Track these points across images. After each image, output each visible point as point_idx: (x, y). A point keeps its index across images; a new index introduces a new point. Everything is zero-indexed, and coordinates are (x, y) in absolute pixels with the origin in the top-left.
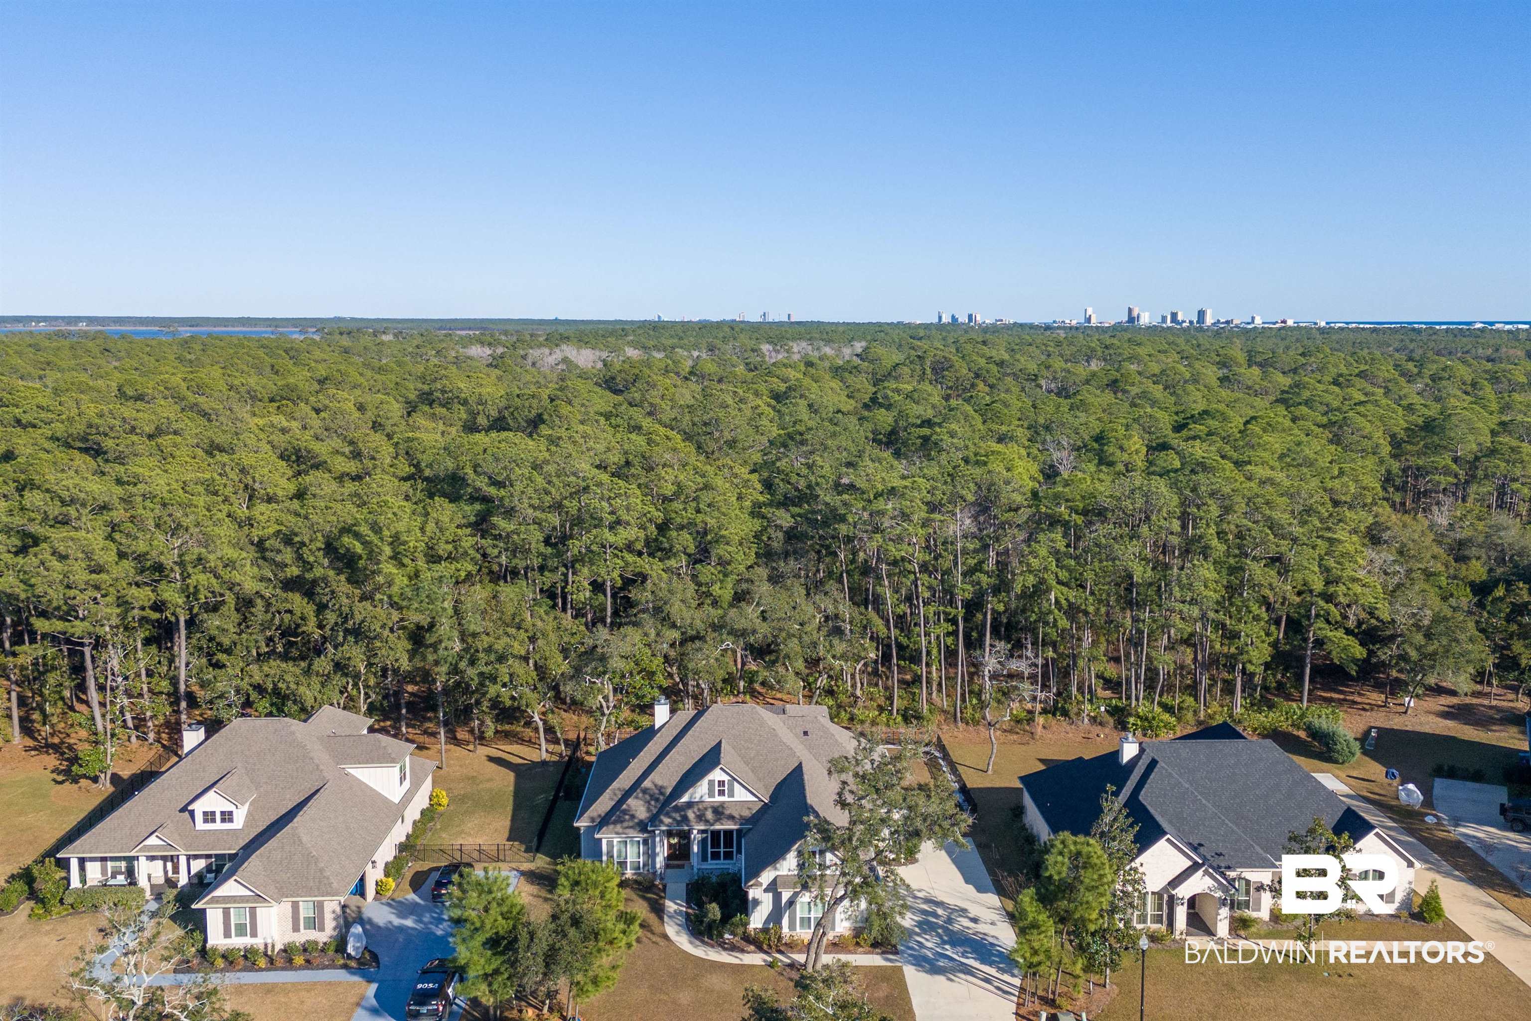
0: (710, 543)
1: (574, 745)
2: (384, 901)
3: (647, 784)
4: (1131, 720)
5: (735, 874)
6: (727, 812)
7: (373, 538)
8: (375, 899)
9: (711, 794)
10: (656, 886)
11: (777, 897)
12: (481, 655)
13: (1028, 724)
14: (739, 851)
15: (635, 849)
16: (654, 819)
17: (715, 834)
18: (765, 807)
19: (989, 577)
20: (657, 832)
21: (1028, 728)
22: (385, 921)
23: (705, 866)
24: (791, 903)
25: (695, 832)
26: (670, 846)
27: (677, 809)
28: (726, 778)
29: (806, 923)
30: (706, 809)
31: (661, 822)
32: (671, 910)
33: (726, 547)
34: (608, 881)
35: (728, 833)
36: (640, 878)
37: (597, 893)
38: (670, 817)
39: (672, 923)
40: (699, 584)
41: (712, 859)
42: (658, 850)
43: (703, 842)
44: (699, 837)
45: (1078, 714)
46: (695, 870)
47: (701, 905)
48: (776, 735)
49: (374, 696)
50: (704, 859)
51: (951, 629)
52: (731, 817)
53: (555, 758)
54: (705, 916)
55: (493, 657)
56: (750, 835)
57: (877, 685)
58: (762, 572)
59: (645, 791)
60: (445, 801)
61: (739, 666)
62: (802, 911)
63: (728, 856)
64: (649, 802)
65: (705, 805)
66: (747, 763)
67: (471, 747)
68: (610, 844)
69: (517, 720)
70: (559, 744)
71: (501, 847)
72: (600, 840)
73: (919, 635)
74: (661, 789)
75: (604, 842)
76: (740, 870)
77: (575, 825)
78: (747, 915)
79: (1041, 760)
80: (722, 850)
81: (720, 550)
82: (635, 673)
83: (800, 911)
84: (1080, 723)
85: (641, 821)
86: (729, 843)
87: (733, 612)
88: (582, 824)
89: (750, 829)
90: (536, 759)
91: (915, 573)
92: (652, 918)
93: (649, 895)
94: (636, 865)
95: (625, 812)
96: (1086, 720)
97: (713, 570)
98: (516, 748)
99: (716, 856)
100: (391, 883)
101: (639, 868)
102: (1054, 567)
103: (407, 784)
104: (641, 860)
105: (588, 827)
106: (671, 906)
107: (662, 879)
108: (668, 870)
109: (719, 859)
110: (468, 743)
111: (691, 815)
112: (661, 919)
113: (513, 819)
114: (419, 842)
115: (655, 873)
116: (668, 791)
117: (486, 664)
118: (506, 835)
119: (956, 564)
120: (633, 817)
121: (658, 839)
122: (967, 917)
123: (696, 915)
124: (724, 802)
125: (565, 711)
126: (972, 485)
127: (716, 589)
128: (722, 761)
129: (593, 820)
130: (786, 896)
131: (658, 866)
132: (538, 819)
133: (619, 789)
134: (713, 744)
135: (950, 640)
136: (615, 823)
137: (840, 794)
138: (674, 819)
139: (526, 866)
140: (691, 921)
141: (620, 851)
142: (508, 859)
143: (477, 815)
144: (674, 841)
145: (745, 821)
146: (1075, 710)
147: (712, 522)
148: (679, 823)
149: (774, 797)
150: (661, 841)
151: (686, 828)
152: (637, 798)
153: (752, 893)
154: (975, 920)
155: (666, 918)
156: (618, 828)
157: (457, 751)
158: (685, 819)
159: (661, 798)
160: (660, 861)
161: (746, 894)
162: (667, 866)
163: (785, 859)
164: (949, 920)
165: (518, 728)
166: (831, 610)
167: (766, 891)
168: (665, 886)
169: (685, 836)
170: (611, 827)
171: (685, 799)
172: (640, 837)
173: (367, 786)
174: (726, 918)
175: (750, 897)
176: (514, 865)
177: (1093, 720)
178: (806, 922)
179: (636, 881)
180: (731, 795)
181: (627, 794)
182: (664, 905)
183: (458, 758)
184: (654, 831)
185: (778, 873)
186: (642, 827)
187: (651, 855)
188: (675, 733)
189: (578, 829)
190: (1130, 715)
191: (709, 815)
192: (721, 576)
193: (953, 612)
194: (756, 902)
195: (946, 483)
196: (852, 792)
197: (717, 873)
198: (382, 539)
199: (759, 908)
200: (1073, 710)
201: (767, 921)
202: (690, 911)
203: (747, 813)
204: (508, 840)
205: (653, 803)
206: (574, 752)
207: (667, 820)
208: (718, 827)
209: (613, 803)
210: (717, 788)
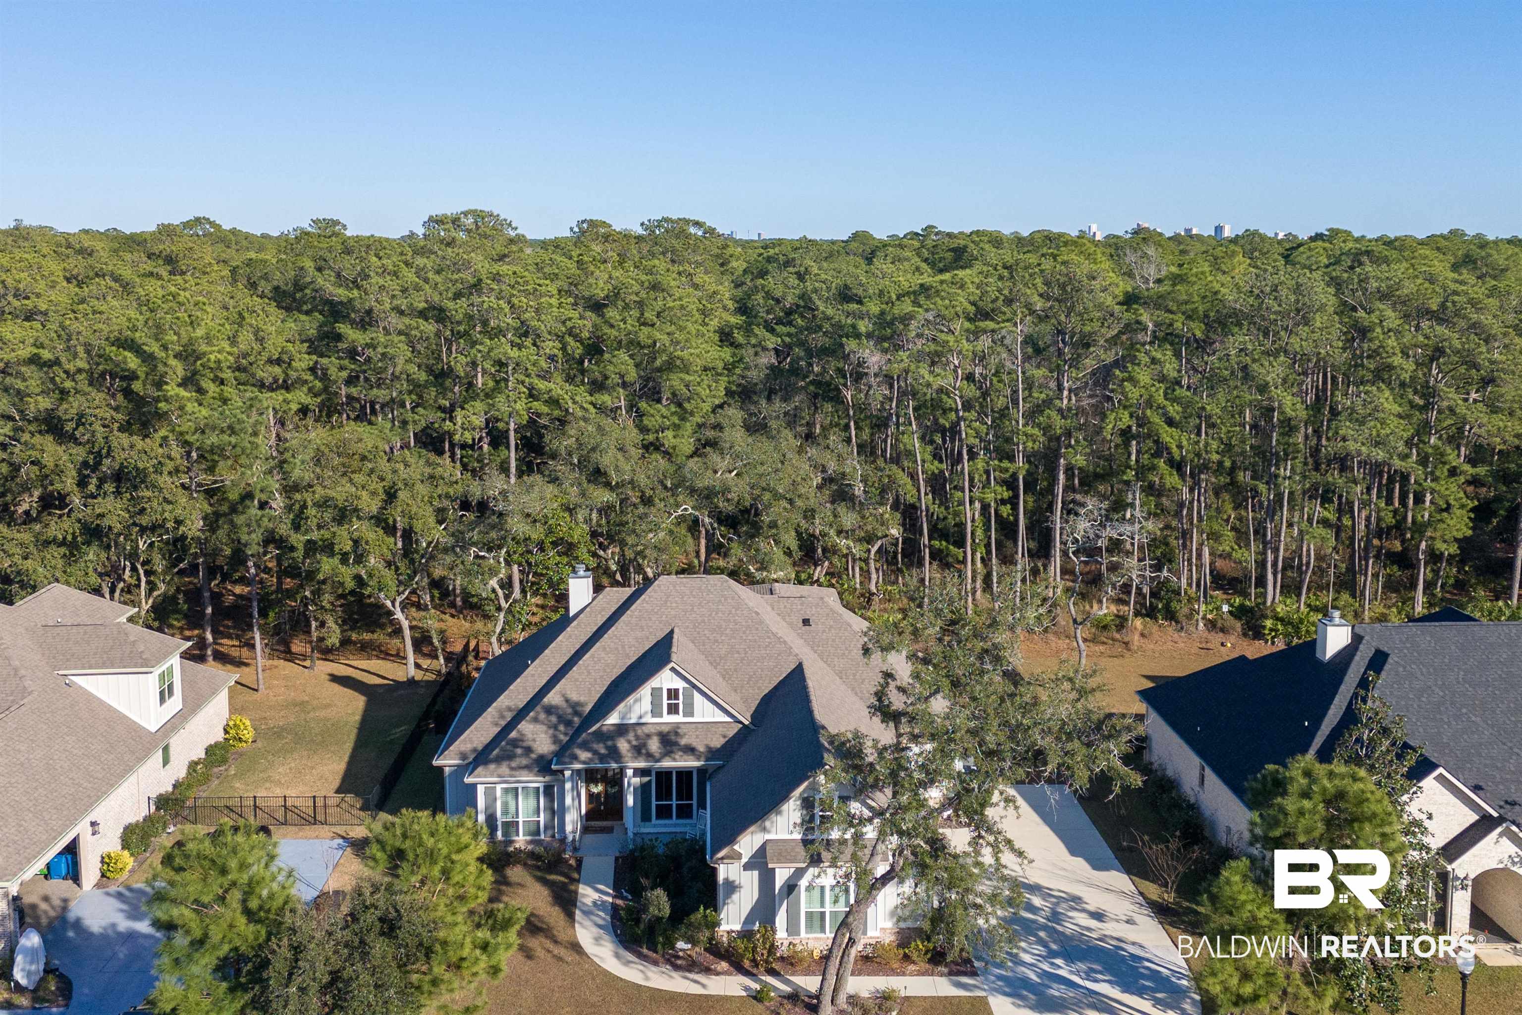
0: (659, 370)
1: (457, 659)
2: (113, 889)
3: (553, 698)
4: (1269, 623)
5: (694, 840)
6: (683, 742)
7: (154, 348)
8: (98, 885)
9: (656, 711)
10: (567, 861)
11: (767, 878)
12: (311, 511)
13: (1118, 631)
14: (702, 805)
15: (532, 802)
16: (563, 752)
17: (663, 776)
18: (745, 733)
19: (1063, 417)
20: (568, 773)
21: (1118, 636)
22: (104, 923)
23: (647, 829)
24: (791, 887)
25: (630, 772)
26: (591, 797)
27: (600, 736)
28: (680, 684)
29: (817, 923)
30: (649, 736)
31: (575, 758)
32: (588, 901)
33: (682, 375)
34: (459, 851)
35: (684, 775)
36: (540, 850)
37: (436, 871)
38: (588, 749)
39: (588, 923)
40: (644, 430)
41: (658, 817)
42: (568, 801)
43: (644, 790)
44: (636, 781)
45: (1189, 617)
46: (630, 834)
47: (637, 892)
48: (761, 622)
49: (162, 587)
50: (646, 817)
51: (1006, 495)
52: (690, 750)
53: (431, 677)
54: (645, 909)
55: (328, 516)
56: (720, 776)
57: (896, 582)
58: (735, 414)
59: (549, 710)
60: (248, 734)
61: (703, 558)
62: (809, 901)
63: (685, 812)
64: (555, 727)
65: (646, 729)
66: (714, 664)
67: (307, 663)
68: (490, 794)
69: (382, 627)
70: (436, 657)
71: (320, 802)
72: (474, 786)
73: (961, 503)
74: (575, 707)
75: (481, 789)
76: (704, 834)
77: (436, 763)
78: (716, 910)
79: (1148, 677)
80: (674, 803)
81: (674, 381)
82: (547, 545)
83: (805, 903)
84: (1192, 629)
85: (541, 757)
86: (685, 790)
87: (693, 464)
88: (447, 761)
89: (720, 768)
90: (401, 676)
91: (957, 411)
92: (553, 915)
93: (553, 877)
94: (533, 828)
95: (515, 743)
96: (1201, 624)
97: (664, 411)
98: (375, 665)
99: (664, 812)
100: (128, 860)
101: (538, 833)
102: (1161, 399)
103: (175, 703)
104: (542, 819)
105: (458, 766)
106: (588, 894)
107: (575, 849)
108: (590, 838)
109: (670, 817)
110: (304, 657)
111: (623, 745)
112: (571, 916)
113: (350, 764)
114: (191, 794)
115: (563, 840)
116: (588, 708)
117: (319, 527)
118: (336, 784)
119: (1015, 402)
120: (529, 750)
121: (568, 786)
122: (1084, 910)
123: (628, 909)
124: (678, 725)
125: (453, 616)
126: (1039, 281)
127: (668, 438)
128: (674, 657)
129: (463, 756)
130: (782, 876)
131: (569, 828)
132: (388, 761)
133: (509, 709)
134: (660, 635)
135: (1006, 510)
136: (498, 760)
137: (880, 695)
138: (595, 752)
139: (359, 832)
140: (620, 919)
141: (505, 805)
142: (329, 819)
143: (296, 755)
144: (597, 789)
145: (712, 754)
146: (1185, 610)
147: (662, 338)
148: (602, 758)
149: (758, 715)
150: (575, 788)
151: (614, 765)
152: (536, 720)
153: (724, 872)
154: (1098, 916)
155: (578, 915)
156: (504, 769)
157: (286, 668)
158: (614, 754)
159: (576, 719)
160: (572, 821)
161: (714, 872)
162: (586, 830)
163: (779, 813)
164: (1055, 916)
165: (378, 636)
166: (832, 466)
167: (747, 867)
168: (580, 862)
169: (615, 781)
170: (492, 766)
171: (613, 719)
172: (536, 781)
173: (101, 702)
174: (679, 916)
175: (721, 876)
176: (340, 830)
177: (1212, 625)
178: (817, 920)
179: (532, 855)
180: (689, 712)
181: (521, 714)
182: (576, 892)
183: (286, 678)
184: (562, 772)
185: (768, 837)
186: (543, 765)
187: (557, 812)
188: (600, 621)
189: (440, 769)
190: (1265, 617)
191: (654, 745)
192: (676, 420)
193: (1012, 467)
194: (732, 887)
195: (1001, 278)
196: (902, 690)
197: (667, 839)
198: (165, 348)
199: (735, 897)
200: (1182, 610)
201: (749, 920)
202: (619, 902)
203: (717, 742)
204: (338, 791)
205: (562, 728)
206: (458, 667)
207: (584, 755)
208: (667, 764)
209: (497, 730)
210: (665, 702)
